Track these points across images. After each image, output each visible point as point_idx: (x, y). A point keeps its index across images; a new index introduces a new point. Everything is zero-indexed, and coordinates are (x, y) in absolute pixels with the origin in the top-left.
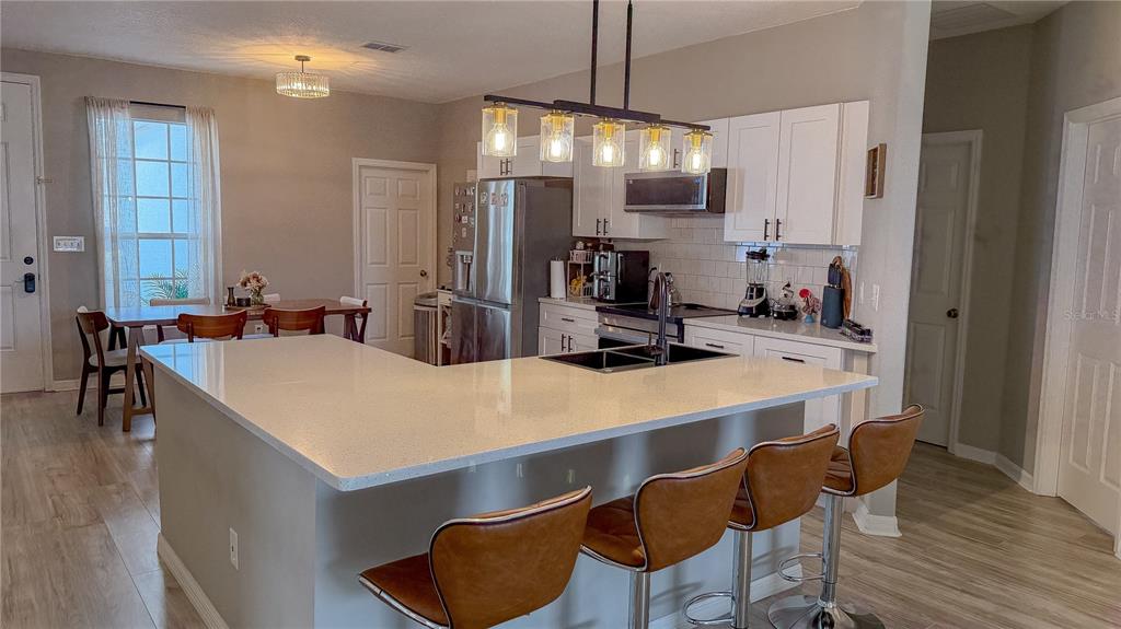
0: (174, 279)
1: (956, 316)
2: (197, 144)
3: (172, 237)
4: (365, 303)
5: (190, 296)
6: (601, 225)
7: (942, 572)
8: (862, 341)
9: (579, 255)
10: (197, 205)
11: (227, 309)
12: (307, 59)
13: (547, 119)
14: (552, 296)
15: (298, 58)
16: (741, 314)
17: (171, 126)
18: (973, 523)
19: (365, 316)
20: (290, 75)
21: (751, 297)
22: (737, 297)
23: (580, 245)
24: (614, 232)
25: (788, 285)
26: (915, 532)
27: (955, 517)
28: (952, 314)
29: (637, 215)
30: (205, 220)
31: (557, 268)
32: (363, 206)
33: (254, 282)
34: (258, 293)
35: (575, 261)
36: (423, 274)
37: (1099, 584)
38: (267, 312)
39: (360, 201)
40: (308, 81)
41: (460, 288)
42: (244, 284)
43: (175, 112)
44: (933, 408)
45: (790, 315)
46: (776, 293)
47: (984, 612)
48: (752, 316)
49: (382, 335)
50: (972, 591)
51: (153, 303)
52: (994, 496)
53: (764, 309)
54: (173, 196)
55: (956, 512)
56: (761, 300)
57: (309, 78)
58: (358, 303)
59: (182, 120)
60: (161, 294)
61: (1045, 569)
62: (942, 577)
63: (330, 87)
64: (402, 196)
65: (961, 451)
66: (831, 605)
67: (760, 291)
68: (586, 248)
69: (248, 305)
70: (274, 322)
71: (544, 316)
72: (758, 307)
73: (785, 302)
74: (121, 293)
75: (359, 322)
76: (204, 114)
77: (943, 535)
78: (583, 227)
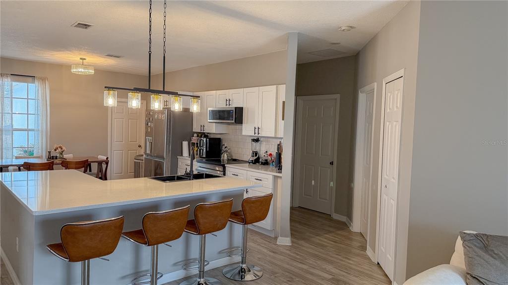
0: (28, 148)
1: (333, 164)
2: (40, 92)
3: (28, 130)
4: (107, 158)
5: (35, 155)
6: (202, 127)
7: (298, 257)
8: (279, 172)
9: (195, 139)
10: (39, 117)
11: (47, 160)
12: (85, 59)
13: (130, 94)
14: (183, 155)
15: (81, 59)
16: (249, 163)
17: (29, 84)
18: (322, 241)
19: (107, 163)
20: (77, 65)
21: (253, 156)
22: (249, 157)
23: (195, 135)
24: (207, 130)
25: (267, 152)
26: (298, 244)
27: (317, 239)
28: (332, 163)
29: (214, 124)
30: (42, 123)
31: (185, 144)
32: (113, 118)
33: (60, 150)
34: (61, 153)
35: (193, 142)
36: (140, 146)
37: (353, 261)
38: (63, 162)
39: (112, 116)
40: (85, 68)
41: (148, 152)
42: (55, 150)
43: (31, 79)
44: (327, 200)
45: (266, 163)
46: (262, 154)
47: (303, 269)
48: (253, 163)
49: (121, 172)
50: (304, 263)
51: (17, 158)
52: (337, 232)
53: (257, 161)
54: (29, 113)
55: (318, 237)
56: (256, 157)
57: (86, 66)
58: (105, 158)
59: (33, 82)
60: (22, 154)
61: (337, 256)
62: (297, 258)
63: (95, 70)
64: (131, 114)
65: (336, 216)
66: (244, 265)
67: (256, 154)
68: (198, 136)
69: (56, 159)
70: (66, 165)
71: (180, 164)
72: (255, 160)
73: (264, 158)
74: (4, 153)
75: (104, 166)
76: (43, 80)
77: (307, 245)
78: (196, 128)
